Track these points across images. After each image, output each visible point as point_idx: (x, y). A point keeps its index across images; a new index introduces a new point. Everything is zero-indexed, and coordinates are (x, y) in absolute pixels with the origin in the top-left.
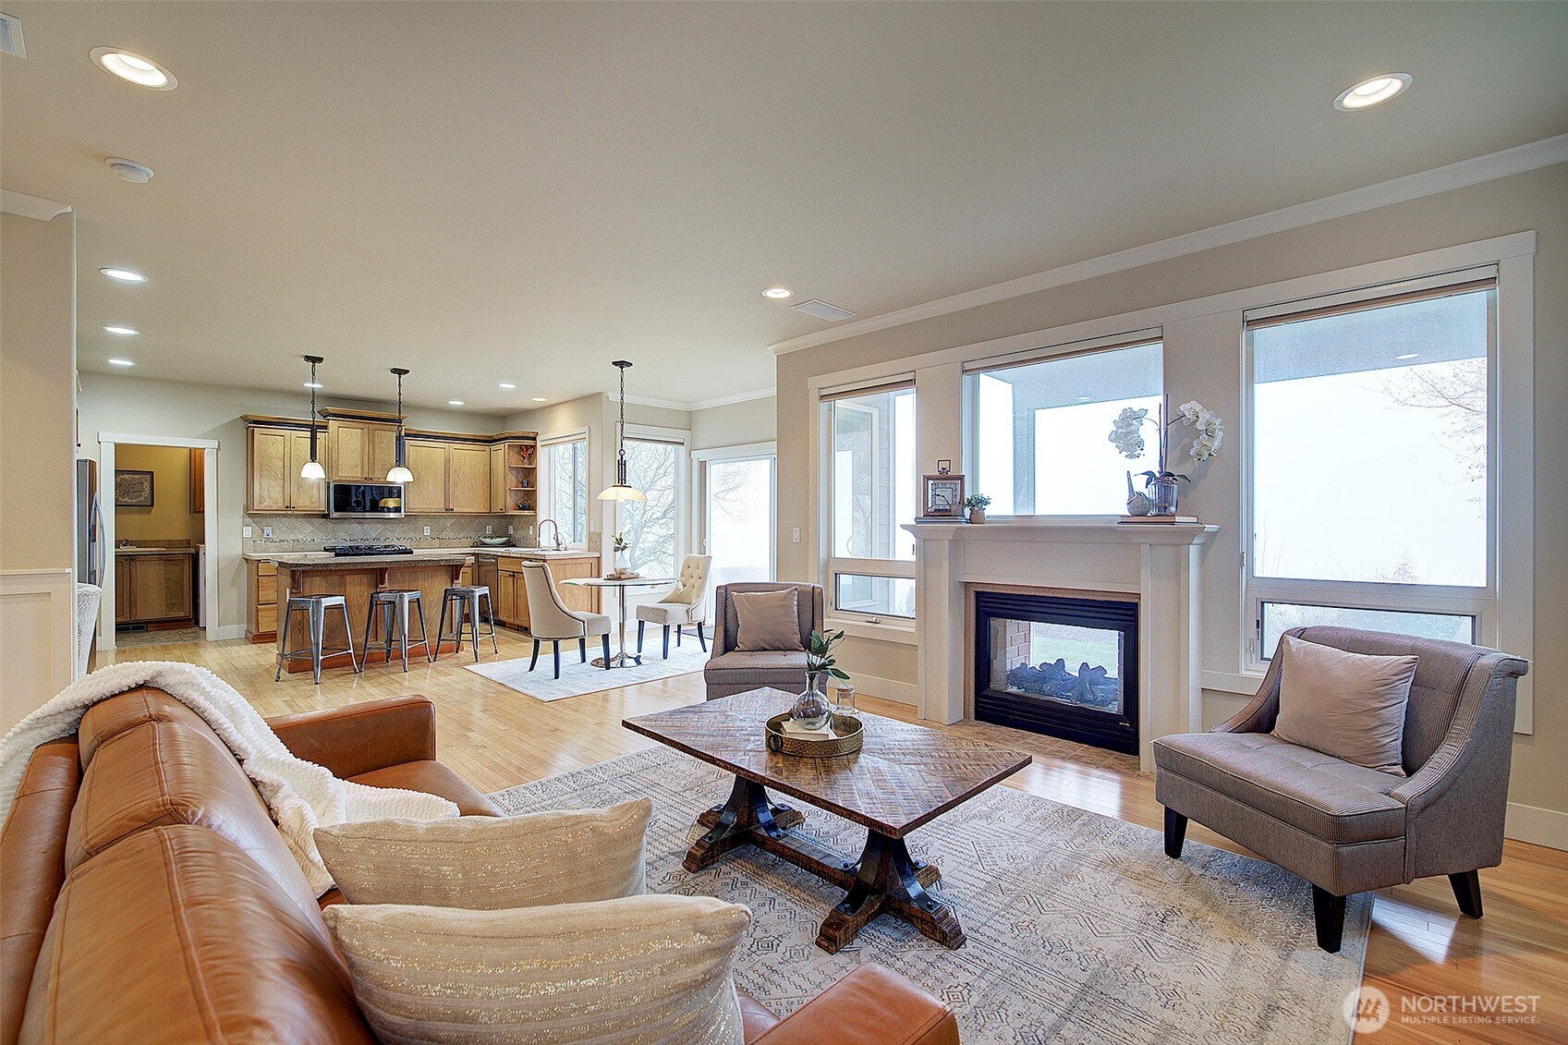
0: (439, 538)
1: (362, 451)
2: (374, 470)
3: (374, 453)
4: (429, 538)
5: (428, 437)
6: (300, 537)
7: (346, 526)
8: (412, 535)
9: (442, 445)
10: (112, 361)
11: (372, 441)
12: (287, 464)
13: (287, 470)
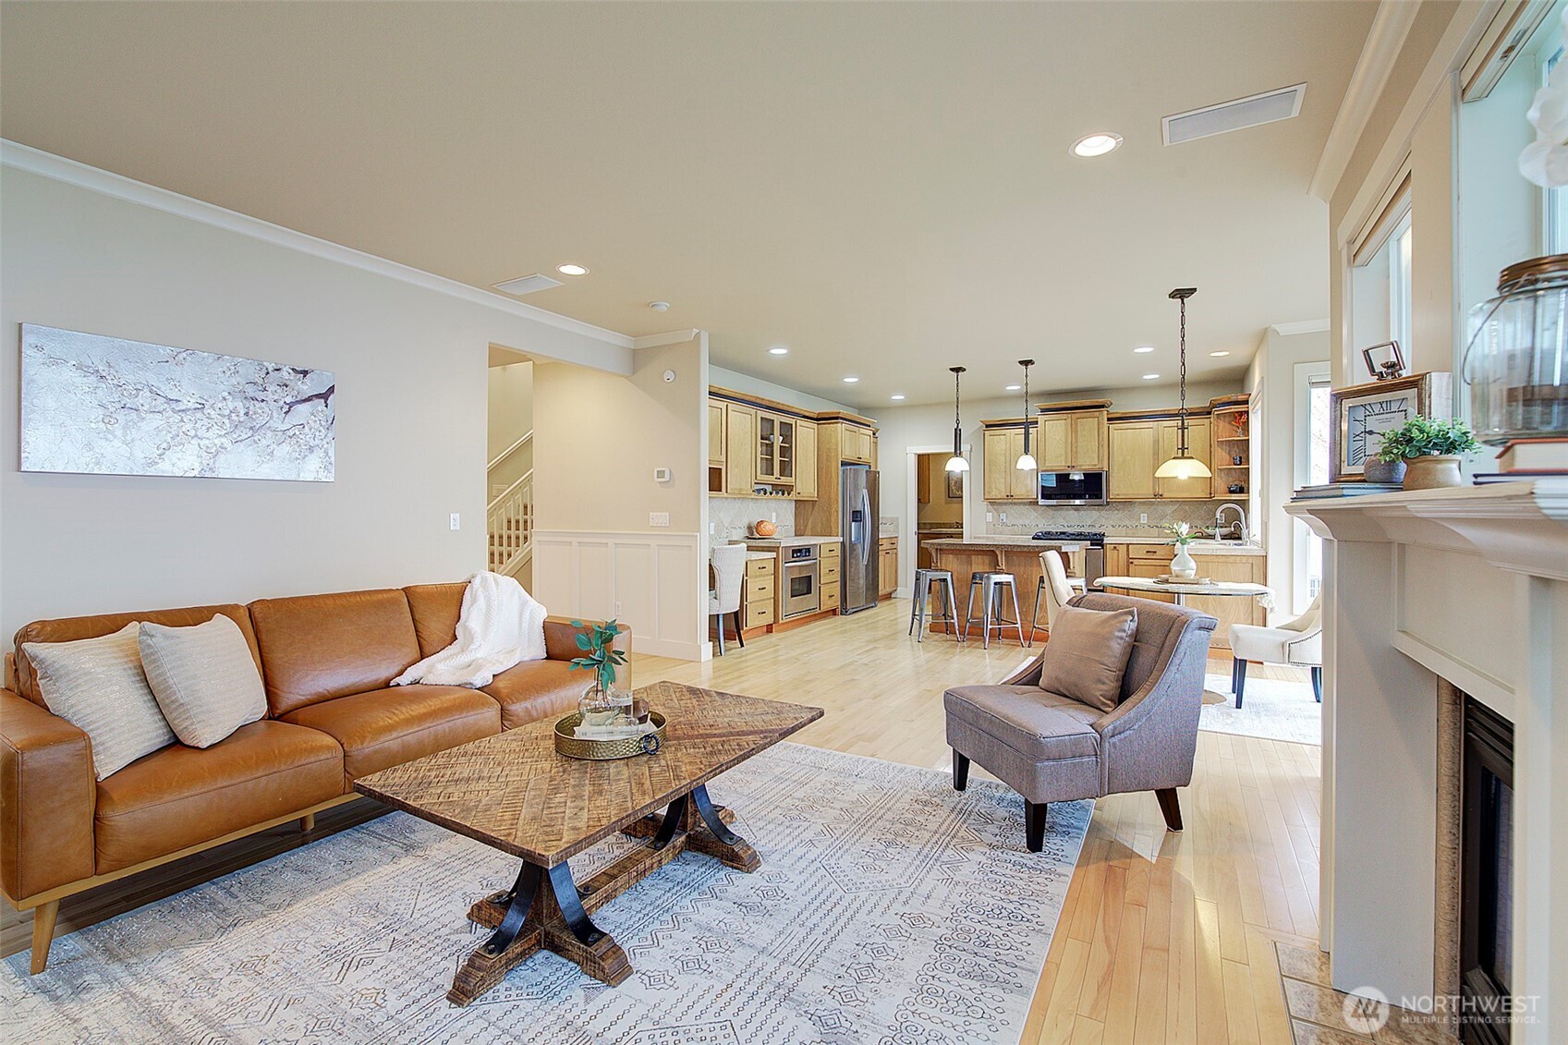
0: (1157, 527)
1: (1066, 441)
2: (1076, 457)
3: (1076, 442)
4: (1146, 526)
5: (1135, 418)
6: (1027, 522)
7: (1063, 513)
8: (1127, 523)
9: (1151, 424)
10: (894, 398)
11: (1074, 429)
12: (1008, 459)
13: (1008, 463)
